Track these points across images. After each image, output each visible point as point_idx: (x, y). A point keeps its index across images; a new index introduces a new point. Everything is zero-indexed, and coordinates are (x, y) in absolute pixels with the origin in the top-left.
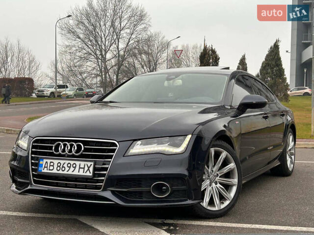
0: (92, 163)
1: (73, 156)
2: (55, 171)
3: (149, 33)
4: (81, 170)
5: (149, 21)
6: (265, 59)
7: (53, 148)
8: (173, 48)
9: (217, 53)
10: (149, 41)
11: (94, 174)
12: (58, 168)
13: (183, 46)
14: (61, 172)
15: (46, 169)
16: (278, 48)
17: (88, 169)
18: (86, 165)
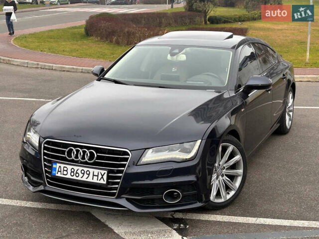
0: (106, 172)
1: (86, 163)
2: (69, 176)
4: (95, 178)
7: (66, 153)
11: (108, 183)
12: (72, 174)
14: (74, 177)
15: (59, 173)
17: (102, 177)
18: (100, 173)
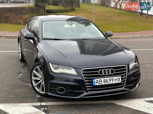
2: (103, 84)
4: (116, 81)
7: (99, 73)
11: (122, 81)
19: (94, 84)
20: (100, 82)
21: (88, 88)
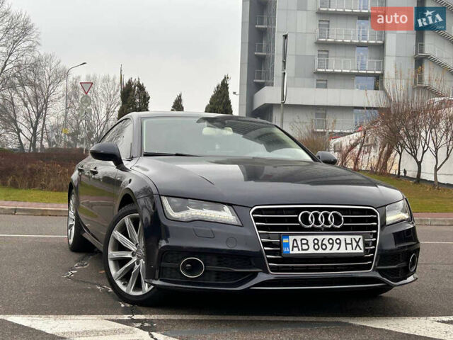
0: (361, 237)
1: (333, 229)
2: (311, 251)
3: (37, 55)
4: (349, 247)
5: (36, 37)
6: (210, 102)
7: (300, 220)
8: (74, 79)
9: (146, 90)
10: (36, 66)
11: (366, 251)
12: (316, 247)
13: (88, 77)
14: (320, 251)
15: (296, 249)
16: (227, 88)
17: (358, 245)
18: (353, 240)
19: (285, 250)
20: (303, 246)
21: (270, 260)
